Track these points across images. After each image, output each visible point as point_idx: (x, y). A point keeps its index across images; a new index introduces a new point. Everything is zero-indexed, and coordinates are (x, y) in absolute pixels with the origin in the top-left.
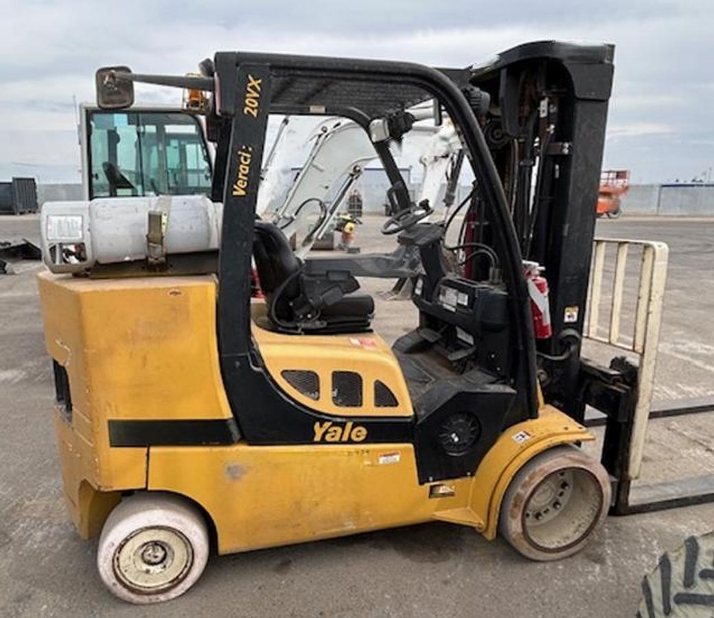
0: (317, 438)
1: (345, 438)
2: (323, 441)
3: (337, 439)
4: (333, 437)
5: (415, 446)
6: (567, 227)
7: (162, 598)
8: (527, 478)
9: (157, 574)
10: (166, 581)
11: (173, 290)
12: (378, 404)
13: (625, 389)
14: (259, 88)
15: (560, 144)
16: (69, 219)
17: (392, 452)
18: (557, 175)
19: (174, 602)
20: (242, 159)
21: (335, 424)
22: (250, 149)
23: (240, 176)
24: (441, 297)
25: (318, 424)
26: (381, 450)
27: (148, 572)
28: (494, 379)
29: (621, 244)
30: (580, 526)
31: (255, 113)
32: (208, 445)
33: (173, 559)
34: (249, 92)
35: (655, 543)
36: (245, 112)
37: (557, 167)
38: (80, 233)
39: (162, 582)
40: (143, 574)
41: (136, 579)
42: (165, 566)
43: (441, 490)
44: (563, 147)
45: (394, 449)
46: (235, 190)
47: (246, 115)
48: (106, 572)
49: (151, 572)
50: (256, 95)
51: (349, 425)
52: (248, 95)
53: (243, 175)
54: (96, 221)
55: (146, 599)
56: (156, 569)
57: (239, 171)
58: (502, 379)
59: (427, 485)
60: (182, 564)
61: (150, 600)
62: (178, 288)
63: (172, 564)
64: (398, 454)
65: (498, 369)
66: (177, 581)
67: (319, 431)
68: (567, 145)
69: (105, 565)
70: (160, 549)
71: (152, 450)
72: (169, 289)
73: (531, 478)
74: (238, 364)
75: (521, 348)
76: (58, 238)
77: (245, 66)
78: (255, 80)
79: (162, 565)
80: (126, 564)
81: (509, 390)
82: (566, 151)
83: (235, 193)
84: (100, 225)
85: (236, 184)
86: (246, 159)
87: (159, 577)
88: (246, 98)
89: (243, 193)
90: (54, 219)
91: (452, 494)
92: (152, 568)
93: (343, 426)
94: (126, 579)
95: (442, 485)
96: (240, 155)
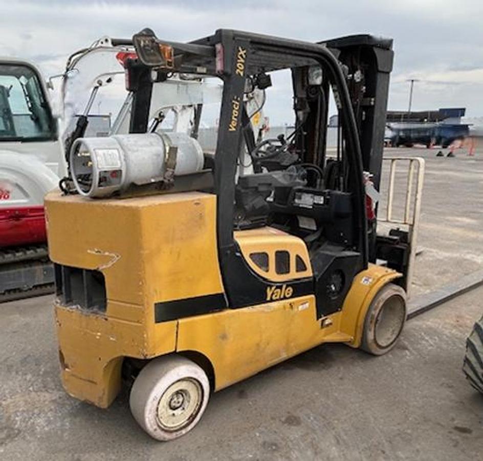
0: (268, 299)
1: (282, 296)
2: (272, 300)
3: (278, 297)
4: (276, 296)
5: (316, 296)
6: (372, 150)
7: (184, 432)
8: (376, 304)
9: (180, 415)
10: (185, 420)
11: (196, 202)
12: (297, 271)
13: (405, 246)
14: (244, 56)
15: (369, 99)
16: (110, 152)
17: (305, 302)
18: (364, 118)
19: (191, 433)
20: (234, 106)
21: (277, 287)
22: (239, 99)
23: (233, 118)
24: (296, 201)
25: (268, 289)
26: (300, 301)
27: (174, 415)
28: (343, 248)
29: (393, 160)
30: (393, 331)
31: (242, 74)
32: (213, 312)
33: (189, 402)
34: (239, 59)
35: (423, 334)
36: (237, 72)
37: (364, 113)
38: (119, 162)
39: (183, 421)
40: (171, 417)
41: (167, 423)
42: (184, 409)
43: (327, 322)
44: (371, 101)
45: (307, 299)
46: (230, 128)
47: (236, 75)
48: (149, 421)
49: (176, 414)
50: (242, 61)
51: (284, 286)
52: (239, 61)
53: (235, 117)
54: (129, 153)
55: (174, 435)
56: (178, 412)
57: (232, 115)
58: (348, 248)
59: (320, 320)
60: (195, 403)
61: (177, 435)
62: (199, 200)
63: (188, 406)
64: (307, 302)
65: (346, 241)
66: (192, 418)
67: (269, 292)
68: (373, 99)
69: (150, 416)
70: (181, 396)
71: (180, 321)
72: (193, 201)
73: (378, 304)
74: (229, 252)
75: (361, 226)
76: (105, 167)
77: (238, 40)
78: (243, 50)
79: (181, 408)
80: (162, 412)
81: (356, 254)
82: (372, 103)
83: (230, 130)
84: (132, 156)
85: (230, 123)
86: (236, 105)
87: (181, 418)
88: (238, 63)
89: (234, 129)
90: (100, 152)
91: (331, 324)
92: (175, 412)
93: (280, 287)
94: (162, 424)
95: (326, 319)
96: (234, 103)
